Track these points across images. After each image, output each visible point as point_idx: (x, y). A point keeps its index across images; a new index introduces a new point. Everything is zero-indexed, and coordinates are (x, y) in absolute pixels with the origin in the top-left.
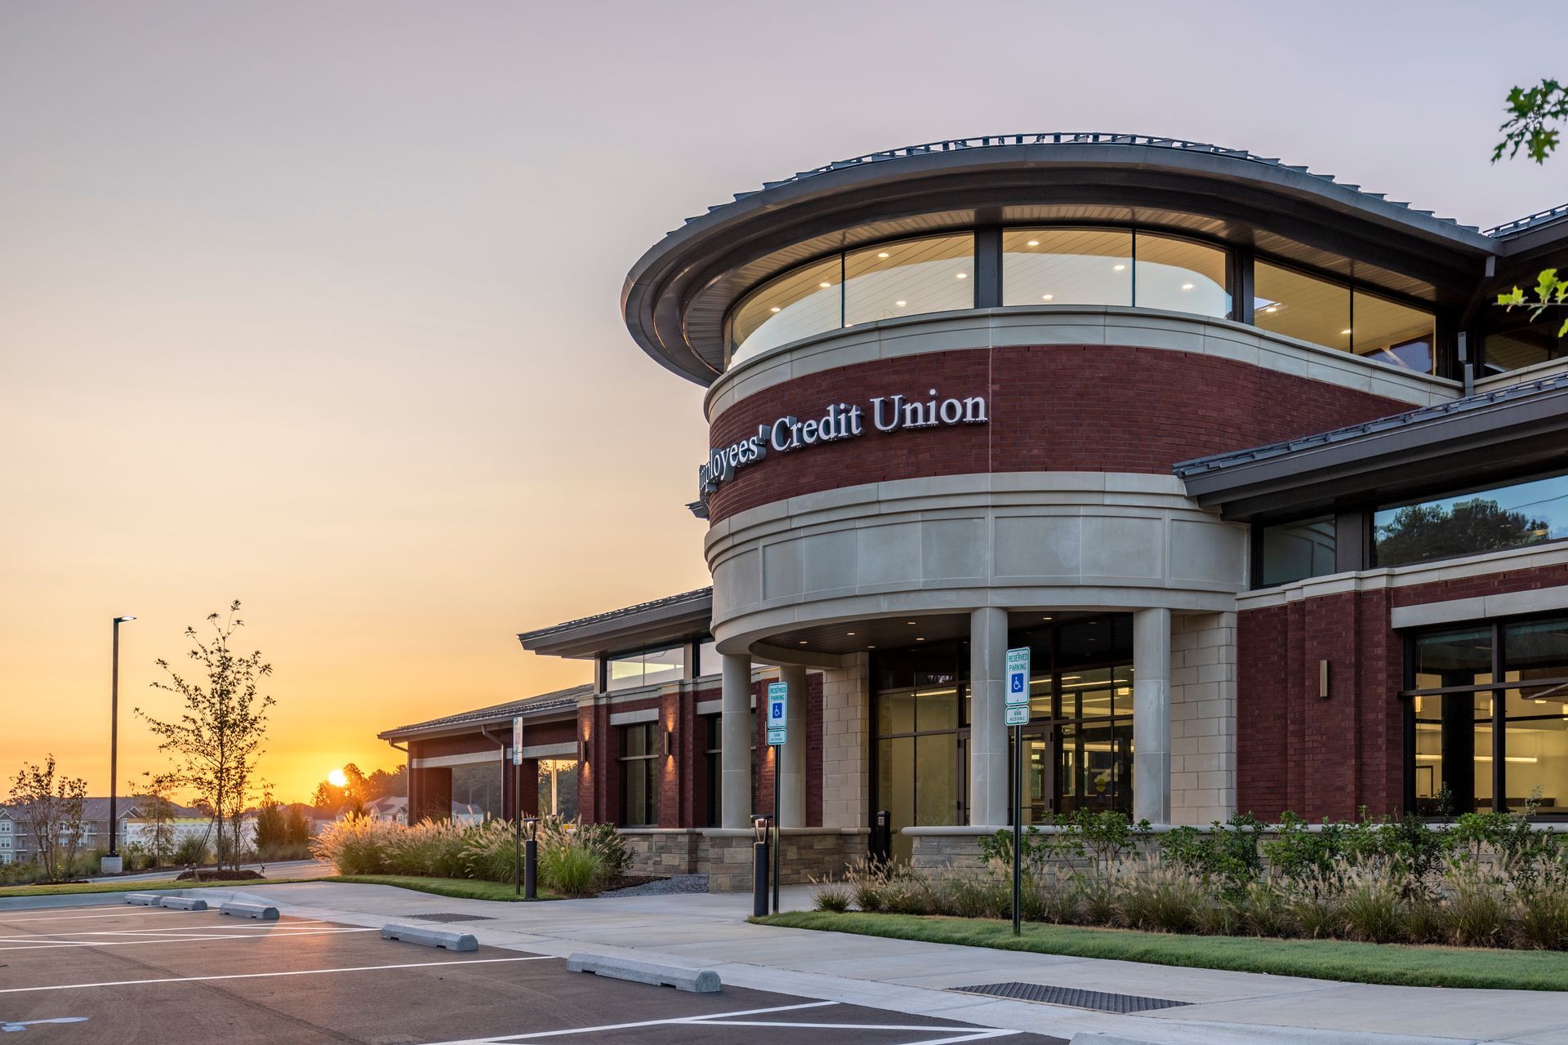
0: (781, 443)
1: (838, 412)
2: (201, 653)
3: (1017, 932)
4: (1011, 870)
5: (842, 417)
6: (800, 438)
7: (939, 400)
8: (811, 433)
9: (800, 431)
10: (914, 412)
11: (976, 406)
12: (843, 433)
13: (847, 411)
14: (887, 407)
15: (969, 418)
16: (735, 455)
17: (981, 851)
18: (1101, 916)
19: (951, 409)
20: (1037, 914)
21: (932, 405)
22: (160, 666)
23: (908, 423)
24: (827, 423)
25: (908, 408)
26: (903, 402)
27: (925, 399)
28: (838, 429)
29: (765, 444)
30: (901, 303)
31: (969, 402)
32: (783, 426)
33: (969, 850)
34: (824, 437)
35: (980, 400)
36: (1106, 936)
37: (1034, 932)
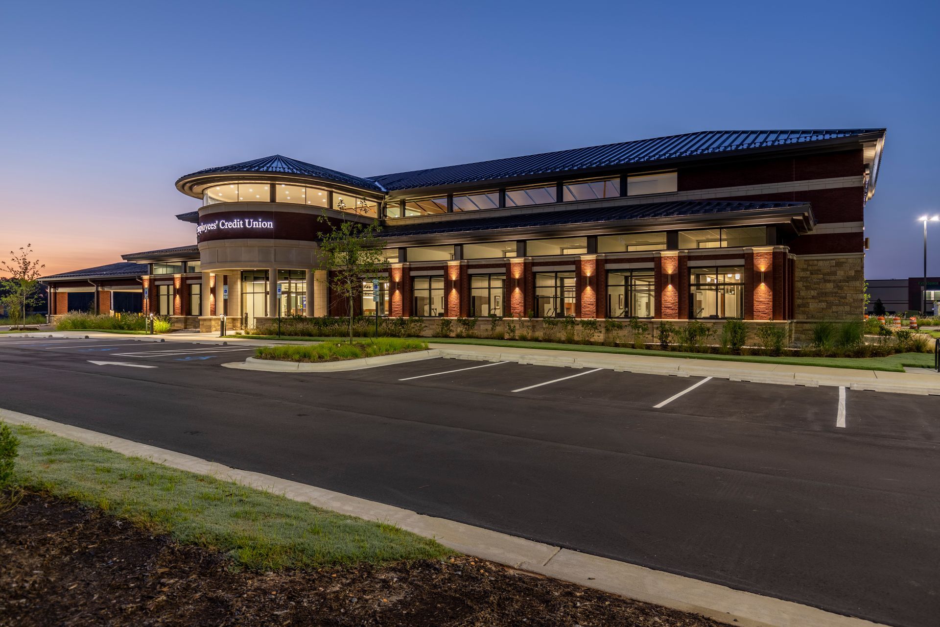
0: (223, 226)
1: (237, 222)
2: (16, 259)
3: (279, 337)
4: (278, 326)
5: (238, 223)
6: (228, 226)
7: (262, 222)
8: (230, 225)
9: (227, 224)
10: (256, 224)
11: (270, 224)
12: (239, 227)
13: (240, 222)
14: (249, 223)
15: (269, 227)
16: (209, 227)
17: (272, 322)
18: (296, 334)
19: (264, 225)
20: (283, 334)
21: (260, 223)
22: (3, 264)
23: (254, 226)
24: (234, 224)
25: (254, 223)
26: (253, 221)
27: (259, 222)
28: (237, 226)
29: (218, 226)
30: (251, 190)
31: (269, 223)
32: (223, 223)
33: (269, 322)
34: (234, 227)
35: (271, 223)
36: (296, 337)
37: (282, 337)
